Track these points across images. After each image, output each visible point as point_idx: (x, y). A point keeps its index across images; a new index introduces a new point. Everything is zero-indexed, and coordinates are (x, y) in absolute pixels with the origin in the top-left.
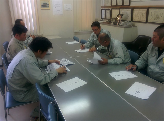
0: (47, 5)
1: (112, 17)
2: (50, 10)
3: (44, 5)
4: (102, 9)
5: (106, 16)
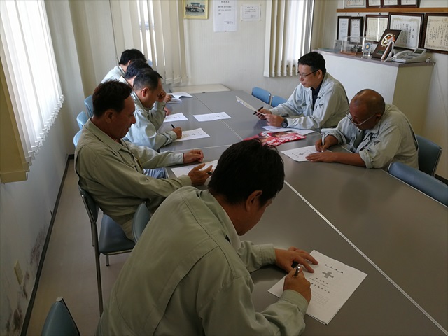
0: (199, 9)
1: (365, 39)
3: (193, 9)
4: (339, 17)
5: (349, 34)
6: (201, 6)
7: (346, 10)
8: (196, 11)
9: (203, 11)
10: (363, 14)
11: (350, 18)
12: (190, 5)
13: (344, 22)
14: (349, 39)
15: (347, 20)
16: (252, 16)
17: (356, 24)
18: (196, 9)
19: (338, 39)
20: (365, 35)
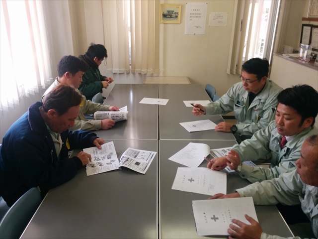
0: (174, 15)
2: (180, 24)
3: (168, 15)
6: (176, 13)
7: (310, 19)
9: (177, 17)
11: (312, 26)
12: (166, 13)
13: (307, 30)
16: (219, 22)
17: (316, 33)
18: (171, 16)
19: (300, 44)
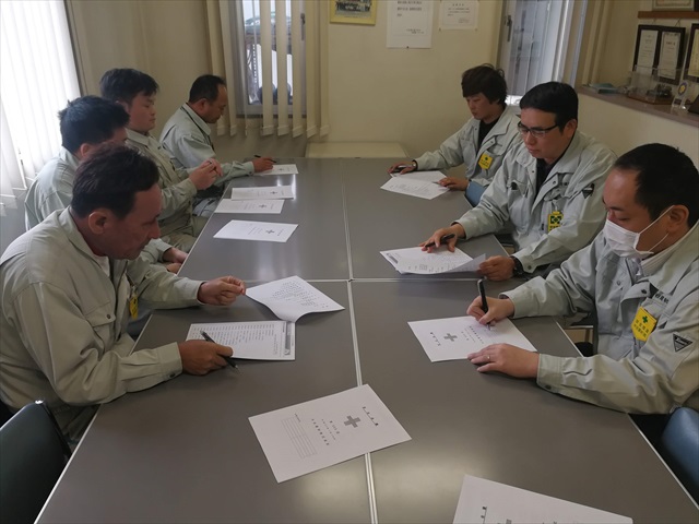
0: (361, 5)
1: (686, 72)
2: (373, 25)
3: (348, 5)
4: (641, 28)
5: (656, 62)
7: (655, 14)
8: (355, 10)
9: (368, 9)
10: (687, 24)
11: (661, 29)
13: (649, 38)
14: (654, 72)
15: (656, 33)
16: (461, 21)
17: (671, 42)
18: (355, 6)
19: (634, 69)
20: (687, 66)
